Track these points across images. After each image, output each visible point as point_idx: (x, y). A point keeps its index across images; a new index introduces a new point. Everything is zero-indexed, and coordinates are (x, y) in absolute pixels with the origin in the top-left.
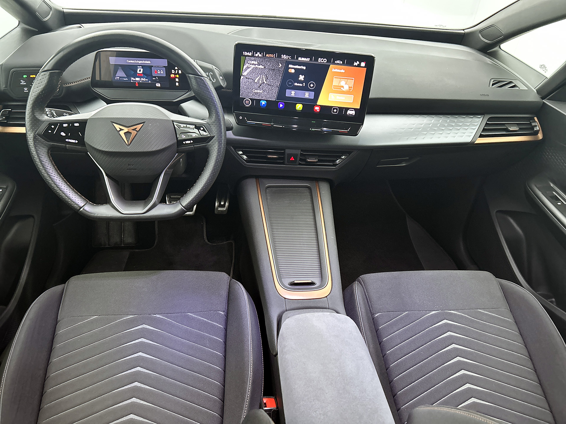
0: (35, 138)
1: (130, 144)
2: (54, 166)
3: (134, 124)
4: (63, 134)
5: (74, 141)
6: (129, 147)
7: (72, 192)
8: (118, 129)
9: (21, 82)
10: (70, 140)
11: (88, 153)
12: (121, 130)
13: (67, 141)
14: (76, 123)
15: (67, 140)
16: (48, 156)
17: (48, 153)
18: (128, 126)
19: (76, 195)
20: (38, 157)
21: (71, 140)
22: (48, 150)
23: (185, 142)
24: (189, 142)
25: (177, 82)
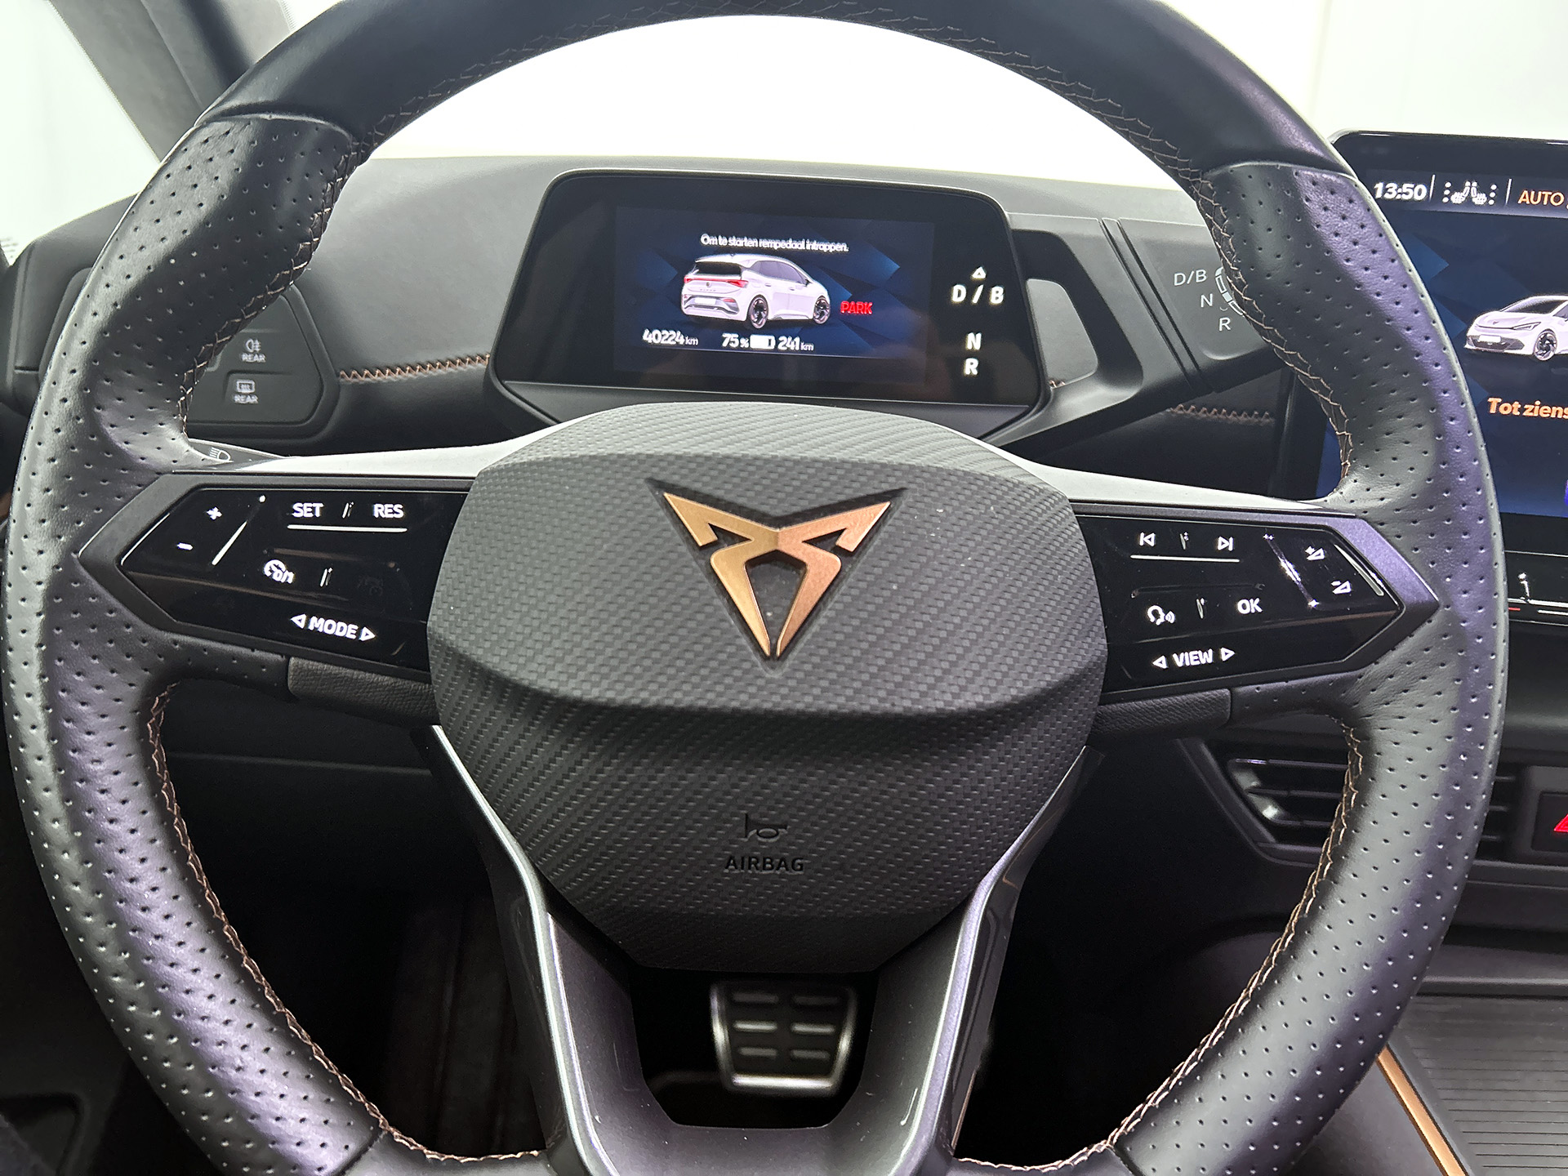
0: (60, 590)
1: (788, 649)
2: (165, 819)
3: (825, 501)
4: (278, 571)
5: (348, 631)
6: (776, 675)
7: (267, 1040)
8: (704, 537)
10: (318, 624)
11: (438, 730)
12: (725, 537)
13: (302, 625)
14: (386, 501)
15: (299, 620)
16: (141, 734)
17: (143, 712)
18: (778, 512)
19: (297, 1071)
20: (51, 738)
21: (332, 621)
22: (151, 690)
23: (1170, 661)
24: (1207, 657)
25: (972, 354)
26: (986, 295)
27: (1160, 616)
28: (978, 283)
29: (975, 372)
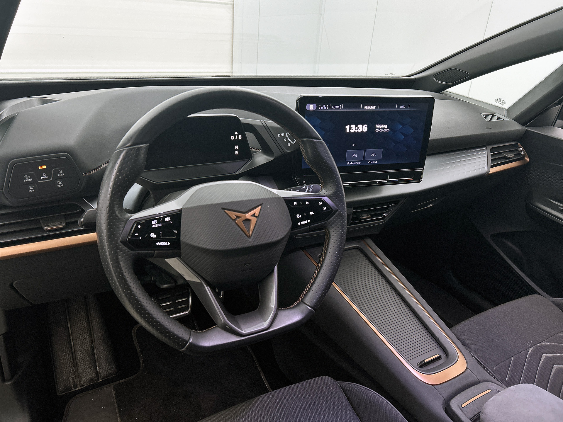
3: (251, 208)
4: (153, 235)
5: (165, 244)
6: (250, 240)
8: (234, 218)
9: (25, 179)
10: (161, 244)
12: (238, 217)
14: (166, 217)
15: (157, 244)
21: (163, 243)
23: (301, 223)
24: (306, 222)
25: (237, 150)
26: (238, 137)
27: (298, 216)
28: (237, 135)
29: (237, 154)
